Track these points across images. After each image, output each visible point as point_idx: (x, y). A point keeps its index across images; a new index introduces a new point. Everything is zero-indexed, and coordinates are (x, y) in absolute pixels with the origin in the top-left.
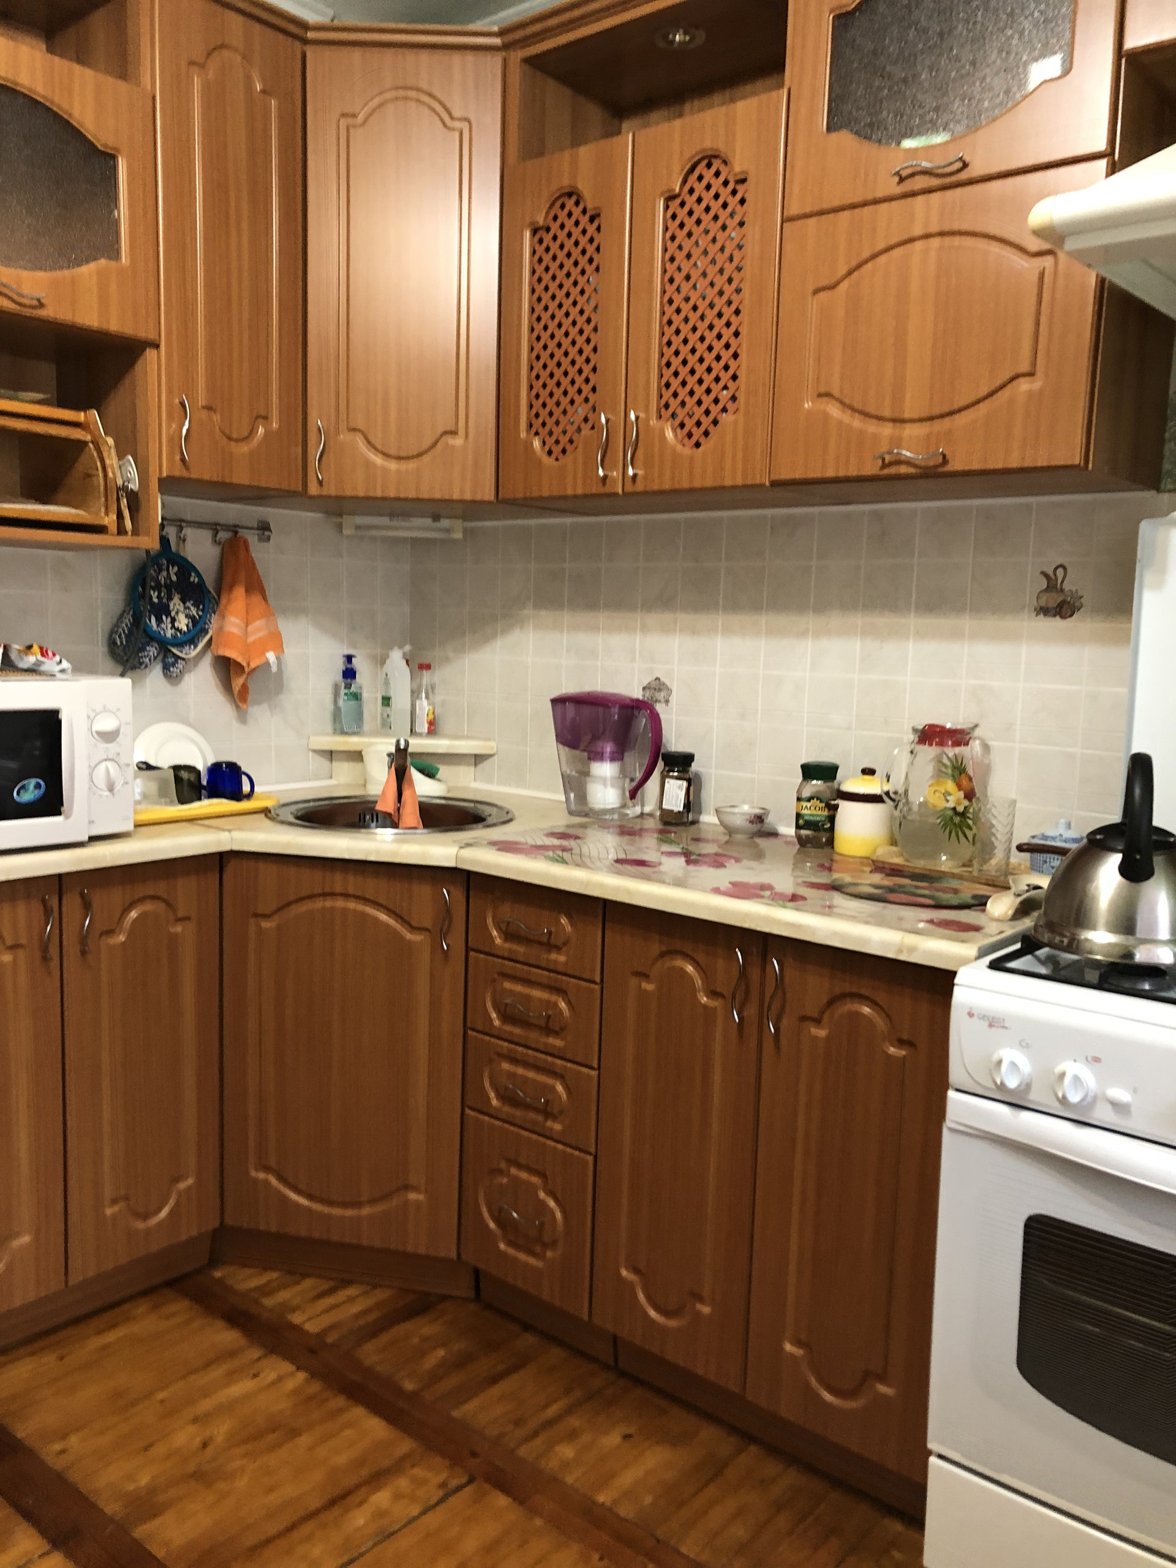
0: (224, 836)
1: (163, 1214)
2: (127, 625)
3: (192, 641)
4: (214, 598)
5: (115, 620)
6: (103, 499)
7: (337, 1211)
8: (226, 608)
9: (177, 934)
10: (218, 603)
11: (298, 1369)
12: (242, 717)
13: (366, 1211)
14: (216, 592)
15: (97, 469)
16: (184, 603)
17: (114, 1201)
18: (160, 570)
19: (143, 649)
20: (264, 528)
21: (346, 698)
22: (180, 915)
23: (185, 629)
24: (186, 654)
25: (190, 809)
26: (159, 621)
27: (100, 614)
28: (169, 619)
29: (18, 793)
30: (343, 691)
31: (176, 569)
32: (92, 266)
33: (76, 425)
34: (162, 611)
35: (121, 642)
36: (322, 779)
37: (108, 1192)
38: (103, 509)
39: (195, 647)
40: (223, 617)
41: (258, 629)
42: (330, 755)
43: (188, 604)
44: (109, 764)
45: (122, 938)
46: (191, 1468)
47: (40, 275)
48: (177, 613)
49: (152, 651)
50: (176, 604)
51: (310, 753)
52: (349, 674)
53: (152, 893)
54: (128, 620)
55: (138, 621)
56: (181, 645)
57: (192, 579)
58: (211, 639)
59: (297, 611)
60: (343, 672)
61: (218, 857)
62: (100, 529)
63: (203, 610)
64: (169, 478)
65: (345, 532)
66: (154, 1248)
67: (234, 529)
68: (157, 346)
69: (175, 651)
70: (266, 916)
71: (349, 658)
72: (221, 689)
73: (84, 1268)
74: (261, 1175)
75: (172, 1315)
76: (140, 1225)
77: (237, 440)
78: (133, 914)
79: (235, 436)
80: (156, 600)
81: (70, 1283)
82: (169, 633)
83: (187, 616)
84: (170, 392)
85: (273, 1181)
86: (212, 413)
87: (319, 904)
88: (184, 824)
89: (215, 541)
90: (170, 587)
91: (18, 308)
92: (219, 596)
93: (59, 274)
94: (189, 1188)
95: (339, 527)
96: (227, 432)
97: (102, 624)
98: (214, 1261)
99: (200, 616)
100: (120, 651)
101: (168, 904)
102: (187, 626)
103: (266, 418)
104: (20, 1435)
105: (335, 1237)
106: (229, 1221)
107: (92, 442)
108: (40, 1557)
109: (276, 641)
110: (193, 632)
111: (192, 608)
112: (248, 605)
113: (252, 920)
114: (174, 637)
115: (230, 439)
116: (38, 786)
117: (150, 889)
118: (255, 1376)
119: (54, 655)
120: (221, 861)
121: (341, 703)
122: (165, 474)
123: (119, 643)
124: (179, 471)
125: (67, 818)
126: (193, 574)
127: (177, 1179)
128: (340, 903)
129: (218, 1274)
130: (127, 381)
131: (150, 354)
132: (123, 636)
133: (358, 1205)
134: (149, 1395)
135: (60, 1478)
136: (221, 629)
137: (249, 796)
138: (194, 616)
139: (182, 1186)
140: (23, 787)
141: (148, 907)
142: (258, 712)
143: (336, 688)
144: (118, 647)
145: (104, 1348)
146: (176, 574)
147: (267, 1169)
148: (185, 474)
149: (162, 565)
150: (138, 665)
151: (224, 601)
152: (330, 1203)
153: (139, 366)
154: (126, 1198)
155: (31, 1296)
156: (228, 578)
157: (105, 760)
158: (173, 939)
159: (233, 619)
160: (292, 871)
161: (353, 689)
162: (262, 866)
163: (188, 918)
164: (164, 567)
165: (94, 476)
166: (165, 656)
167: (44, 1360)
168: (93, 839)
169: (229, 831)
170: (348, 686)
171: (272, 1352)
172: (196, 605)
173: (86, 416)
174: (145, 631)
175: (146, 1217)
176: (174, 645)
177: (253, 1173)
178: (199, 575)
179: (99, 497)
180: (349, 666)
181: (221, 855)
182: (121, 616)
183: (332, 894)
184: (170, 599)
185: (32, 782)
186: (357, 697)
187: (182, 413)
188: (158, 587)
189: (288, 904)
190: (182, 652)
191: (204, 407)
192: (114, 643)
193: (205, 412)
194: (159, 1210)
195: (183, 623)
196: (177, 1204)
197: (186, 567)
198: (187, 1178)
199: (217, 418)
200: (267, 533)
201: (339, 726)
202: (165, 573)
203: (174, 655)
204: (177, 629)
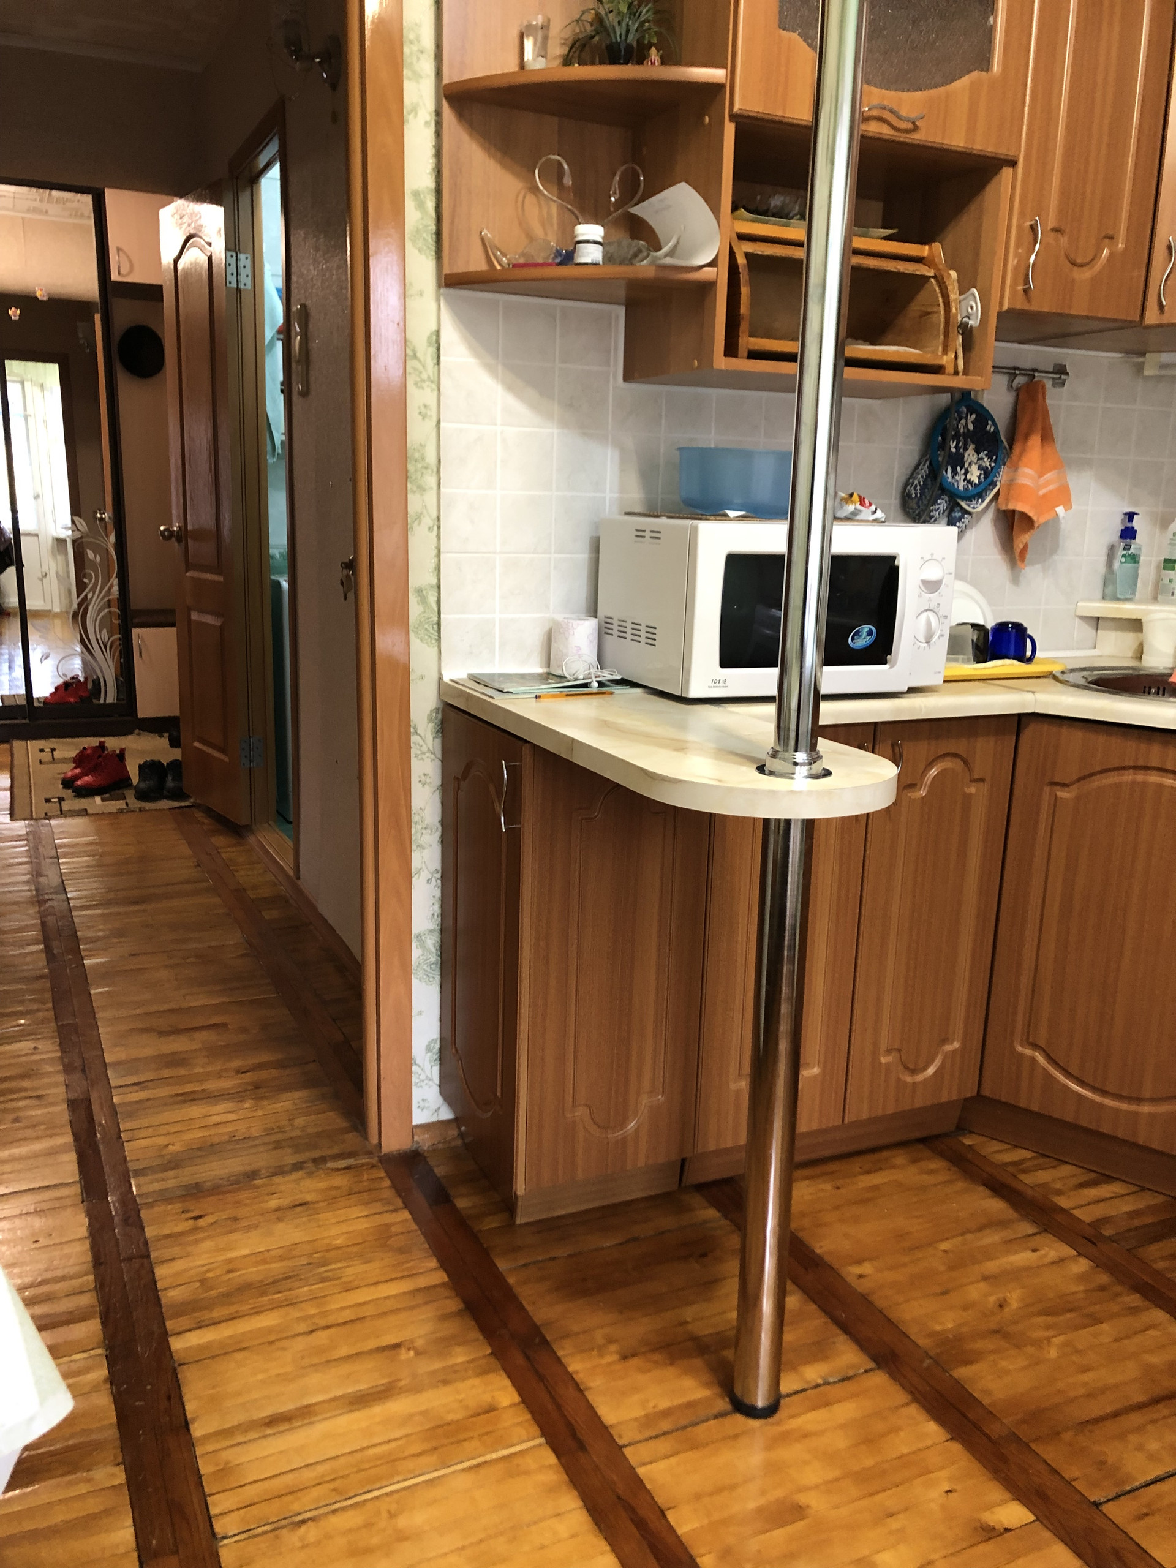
0: (1029, 697)
1: (931, 1071)
2: (922, 477)
3: (980, 495)
4: (1005, 448)
5: (909, 472)
6: (942, 337)
7: (1108, 1102)
8: (1020, 458)
9: (970, 795)
10: (1009, 454)
11: (1080, 1254)
12: (1015, 580)
13: (1146, 1109)
14: (1008, 444)
15: (939, 305)
16: (978, 454)
17: (889, 1051)
18: (961, 419)
19: (935, 503)
20: (1061, 371)
21: (1123, 560)
22: (976, 776)
23: (976, 481)
24: (974, 508)
25: (985, 668)
26: (954, 472)
27: (896, 466)
28: (963, 471)
29: (853, 639)
30: (1121, 552)
31: (974, 416)
32: (966, 80)
33: (918, 260)
34: (957, 461)
35: (916, 494)
36: (1086, 649)
37: (884, 1045)
38: (940, 348)
39: (982, 502)
40: (1016, 468)
41: (1049, 482)
42: (1096, 622)
43: (982, 455)
44: (930, 614)
45: (923, 793)
46: (993, 1325)
47: (918, 95)
48: (970, 464)
49: (942, 504)
50: (970, 455)
51: (1077, 620)
52: (1128, 533)
53: (953, 751)
54: (924, 471)
55: (934, 473)
56: (969, 499)
57: (988, 428)
58: (998, 493)
59: (1083, 464)
60: (1122, 531)
61: (1016, 718)
62: (937, 370)
63: (995, 461)
64: (1009, 311)
65: (1146, 373)
66: (919, 1103)
67: (1030, 373)
68: (1013, 163)
69: (963, 504)
70: (1065, 785)
71: (1130, 516)
72: (1000, 547)
73: (860, 1110)
74: (1028, 1052)
75: (931, 1172)
76: (909, 1079)
77: (1082, 265)
78: (933, 772)
79: (1079, 261)
80: (954, 450)
81: (846, 1121)
82: (962, 485)
83: (980, 468)
84: (1022, 214)
85: (1040, 1058)
86: (1059, 235)
87: (1128, 777)
88: (977, 683)
89: (1010, 386)
90: (969, 436)
91: (892, 132)
92: (1011, 445)
93: (934, 92)
94: (955, 1051)
95: (1139, 368)
96: (1072, 256)
97: (898, 474)
98: (962, 1128)
99: (992, 468)
100: (913, 504)
101: (965, 762)
102: (979, 477)
103: (1111, 238)
104: (818, 1251)
105: (1105, 1129)
106: (986, 1092)
107: (935, 277)
108: (866, 1371)
109: (1063, 496)
110: (982, 486)
111: (986, 459)
112: (1043, 454)
113: (1047, 789)
114: (966, 489)
115: (1074, 264)
116: (870, 633)
117: (951, 746)
118: (1034, 1250)
119: (871, 505)
120: (1020, 722)
121: (1116, 565)
122: (1005, 307)
123: (914, 495)
124: (1021, 304)
125: (891, 668)
126: (990, 422)
127: (945, 1041)
128: (1154, 778)
129: (968, 1142)
130: (973, 207)
131: (1007, 172)
132: (918, 487)
133: (1139, 1100)
134: (931, 1244)
135: (864, 1299)
136: (1011, 483)
137: (1030, 660)
138: (987, 468)
139: (948, 1048)
140: (857, 633)
141: (947, 764)
142: (1031, 572)
143: (1111, 551)
144: (912, 499)
145: (876, 1188)
146: (973, 423)
147: (1035, 1046)
148: (1026, 307)
149: (962, 413)
150: (928, 519)
151: (1017, 449)
152: (1104, 1093)
153: (990, 189)
154: (899, 1051)
155: (815, 1126)
156: (1022, 427)
157: (927, 610)
158: (968, 798)
159: (1028, 471)
160: (1100, 739)
161: (1132, 551)
162: (1065, 731)
163: (982, 780)
164: (964, 416)
165: (934, 312)
166: (952, 510)
167: (822, 1186)
168: (912, 690)
169: (1033, 692)
170: (1127, 547)
171: (1046, 1230)
172: (989, 456)
173: (931, 248)
174: (941, 484)
175: (914, 1072)
176: (964, 499)
177: (1019, 1049)
178: (994, 423)
179: (938, 335)
180: (1129, 525)
181: (1020, 716)
182: (917, 467)
183: (1146, 768)
184: (966, 449)
185: (866, 628)
186: (1134, 559)
187: (1031, 238)
188: (956, 437)
189: (1091, 775)
190: (969, 506)
191: (1052, 230)
192: (909, 495)
193: (1053, 234)
194: (925, 1068)
195: (975, 475)
196: (942, 1067)
197: (983, 416)
198: (952, 1043)
199: (1064, 240)
200: (1063, 377)
201: (1110, 588)
202: (963, 421)
203: (962, 508)
204: (969, 482)
